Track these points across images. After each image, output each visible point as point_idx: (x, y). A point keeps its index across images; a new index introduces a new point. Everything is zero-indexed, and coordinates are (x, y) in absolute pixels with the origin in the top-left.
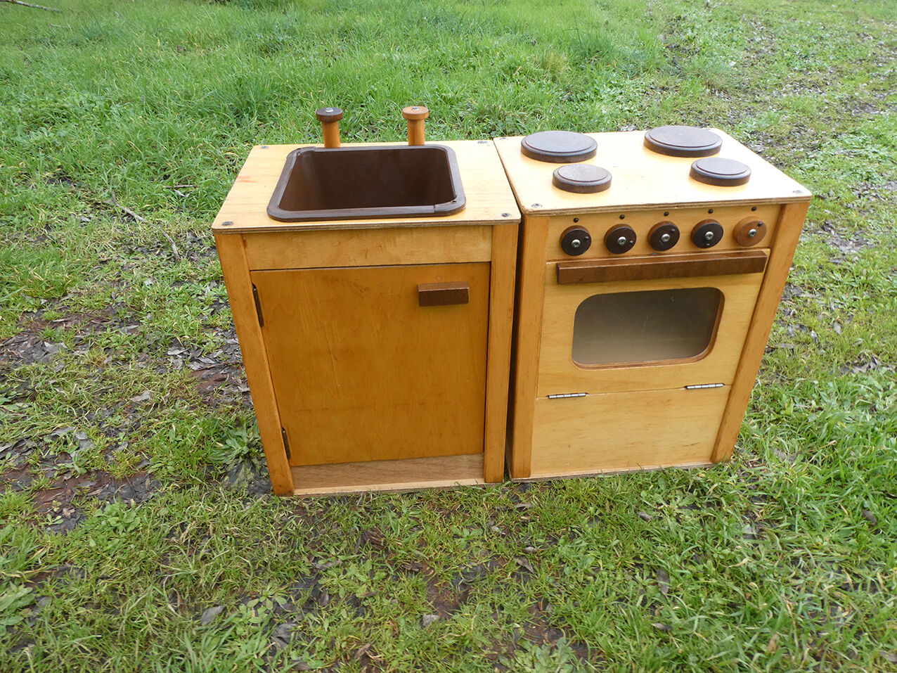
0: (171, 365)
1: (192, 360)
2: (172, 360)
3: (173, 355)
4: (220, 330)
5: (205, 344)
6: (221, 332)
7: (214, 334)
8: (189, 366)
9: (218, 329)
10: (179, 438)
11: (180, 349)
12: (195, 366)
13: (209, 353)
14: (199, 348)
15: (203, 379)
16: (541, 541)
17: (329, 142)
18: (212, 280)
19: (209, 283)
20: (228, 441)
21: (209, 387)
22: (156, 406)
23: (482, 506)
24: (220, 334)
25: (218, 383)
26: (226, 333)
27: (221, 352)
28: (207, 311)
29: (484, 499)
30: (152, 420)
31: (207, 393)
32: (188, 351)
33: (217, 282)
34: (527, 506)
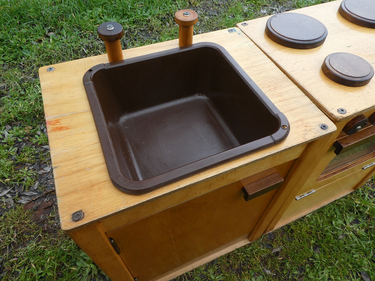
0: (5, 204)
1: (20, 196)
2: (4, 200)
3: (3, 196)
4: (29, 164)
5: (23, 180)
6: (30, 166)
7: (26, 169)
8: (19, 202)
9: (27, 164)
10: (41, 271)
11: (6, 189)
12: (24, 201)
13: (29, 187)
14: (20, 184)
15: (35, 210)
16: (296, 272)
17: (115, 57)
18: (5, 124)
19: (4, 127)
20: (78, 264)
21: (42, 215)
22: (10, 246)
23: (254, 258)
24: (31, 168)
25: (47, 210)
26: (35, 166)
27: (37, 183)
28: (13, 151)
29: (254, 253)
30: (12, 260)
31: (43, 222)
32: (13, 189)
33: (10, 124)
34: (278, 250)
